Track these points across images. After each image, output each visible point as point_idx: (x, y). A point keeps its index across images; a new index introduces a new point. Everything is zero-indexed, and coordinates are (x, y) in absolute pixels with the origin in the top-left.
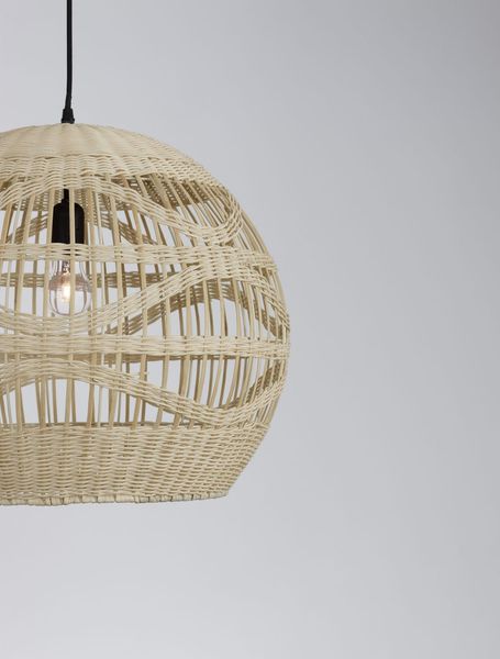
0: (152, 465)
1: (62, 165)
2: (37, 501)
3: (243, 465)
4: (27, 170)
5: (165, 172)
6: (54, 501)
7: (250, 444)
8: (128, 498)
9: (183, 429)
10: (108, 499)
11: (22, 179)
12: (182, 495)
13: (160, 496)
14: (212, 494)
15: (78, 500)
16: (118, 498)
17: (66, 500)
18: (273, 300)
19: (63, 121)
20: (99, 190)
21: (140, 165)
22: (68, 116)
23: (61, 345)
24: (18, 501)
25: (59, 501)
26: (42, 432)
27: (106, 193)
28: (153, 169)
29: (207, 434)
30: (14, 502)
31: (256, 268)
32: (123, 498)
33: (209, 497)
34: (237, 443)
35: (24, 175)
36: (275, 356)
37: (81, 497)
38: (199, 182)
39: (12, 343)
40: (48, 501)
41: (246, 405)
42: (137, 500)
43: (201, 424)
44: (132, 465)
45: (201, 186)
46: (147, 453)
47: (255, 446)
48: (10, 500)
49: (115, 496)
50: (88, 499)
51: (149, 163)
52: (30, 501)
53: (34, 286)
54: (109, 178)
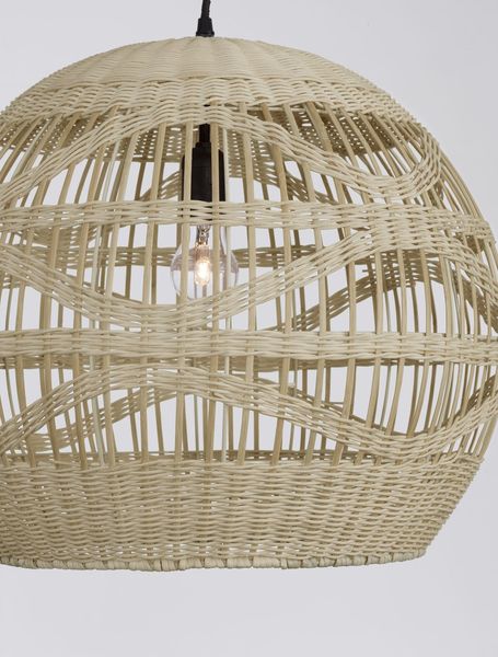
0: (304, 515)
1: (180, 92)
2: (142, 564)
3: (444, 515)
4: (131, 98)
5: (327, 100)
6: (165, 564)
7: (453, 484)
8: (269, 561)
9: (347, 464)
10: (242, 563)
11: (124, 112)
12: (351, 557)
13: (318, 559)
14: (396, 556)
15: (199, 563)
16: (257, 561)
17: (183, 564)
18: (483, 282)
19: (198, 33)
20: (228, 124)
21: (291, 91)
22: (205, 28)
23: (167, 345)
24: (117, 564)
25: (172, 566)
26: (143, 468)
27: (239, 130)
28: (309, 96)
29: (383, 472)
30: (110, 564)
31: (459, 237)
32: (263, 561)
33: (392, 561)
34: (431, 484)
35: (126, 105)
36: (487, 360)
37: (203, 559)
38: (378, 114)
39: (97, 342)
40: (157, 565)
41: (441, 431)
42: (284, 564)
43: (375, 459)
44: (274, 515)
45: (382, 122)
46: (295, 498)
47: (460, 487)
48: (105, 562)
49: (252, 559)
50: (214, 563)
51: (305, 88)
52: (133, 564)
53: (128, 264)
54: (245, 108)
